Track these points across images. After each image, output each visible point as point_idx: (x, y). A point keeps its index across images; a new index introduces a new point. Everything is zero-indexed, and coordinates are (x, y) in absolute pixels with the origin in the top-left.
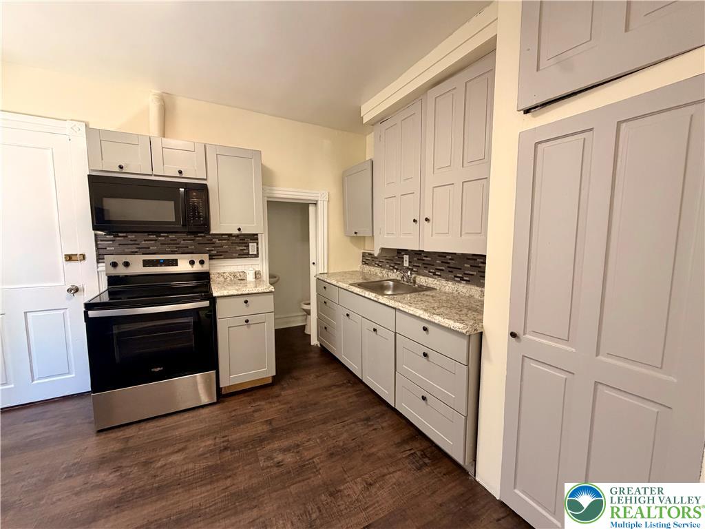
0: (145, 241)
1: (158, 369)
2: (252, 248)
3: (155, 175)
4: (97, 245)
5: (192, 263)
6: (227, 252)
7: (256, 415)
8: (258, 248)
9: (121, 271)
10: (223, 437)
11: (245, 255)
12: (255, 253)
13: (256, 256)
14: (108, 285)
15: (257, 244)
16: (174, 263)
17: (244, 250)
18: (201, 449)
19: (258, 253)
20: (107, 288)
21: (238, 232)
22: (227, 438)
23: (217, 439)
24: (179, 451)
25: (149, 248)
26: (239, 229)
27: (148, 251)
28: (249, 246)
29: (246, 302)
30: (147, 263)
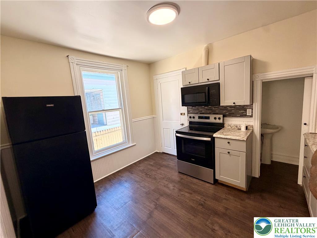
0: (201, 108)
1: (193, 160)
2: (249, 112)
3: (200, 83)
4: (188, 110)
5: (215, 118)
6: (234, 114)
7: (224, 201)
8: (252, 112)
9: (192, 120)
10: (205, 200)
11: (244, 115)
12: (251, 115)
13: (251, 116)
14: (189, 124)
15: (252, 109)
16: (208, 118)
17: (244, 113)
18: (195, 198)
19: (252, 115)
20: (188, 125)
21: (234, 105)
22: (205, 201)
23: (202, 199)
24: (189, 193)
25: (202, 111)
26: (234, 103)
27: (202, 112)
28: (246, 111)
29: (229, 143)
30: (200, 118)
